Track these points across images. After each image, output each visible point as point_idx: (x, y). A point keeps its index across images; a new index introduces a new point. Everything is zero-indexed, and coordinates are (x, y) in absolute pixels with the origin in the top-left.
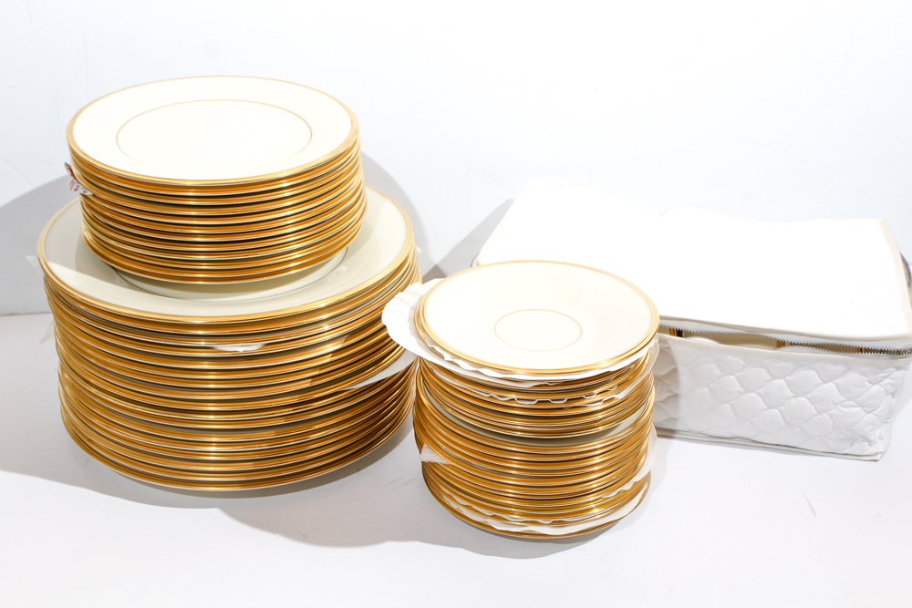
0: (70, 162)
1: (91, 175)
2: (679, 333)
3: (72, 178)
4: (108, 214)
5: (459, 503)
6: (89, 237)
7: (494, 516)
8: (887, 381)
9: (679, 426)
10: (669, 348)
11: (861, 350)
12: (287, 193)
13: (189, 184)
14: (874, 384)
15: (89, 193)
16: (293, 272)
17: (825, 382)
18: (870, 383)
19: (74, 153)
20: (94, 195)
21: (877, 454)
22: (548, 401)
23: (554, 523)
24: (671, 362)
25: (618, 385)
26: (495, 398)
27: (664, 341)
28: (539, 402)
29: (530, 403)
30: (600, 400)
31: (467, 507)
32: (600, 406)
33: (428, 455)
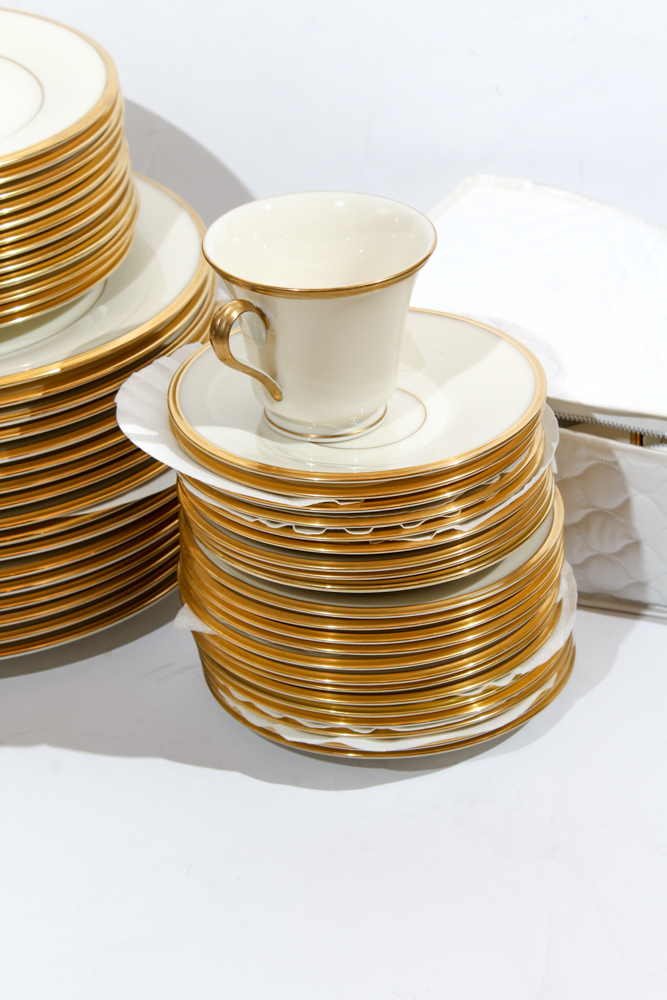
2: (639, 439)
5: (236, 698)
7: (285, 720)
9: (651, 596)
10: (616, 463)
16: (20, 320)
22: (343, 531)
23: (376, 732)
24: (623, 486)
25: (463, 510)
26: (264, 525)
27: (609, 451)
28: (328, 531)
29: (312, 531)
30: (431, 533)
31: (248, 705)
32: (428, 541)
33: (186, 620)
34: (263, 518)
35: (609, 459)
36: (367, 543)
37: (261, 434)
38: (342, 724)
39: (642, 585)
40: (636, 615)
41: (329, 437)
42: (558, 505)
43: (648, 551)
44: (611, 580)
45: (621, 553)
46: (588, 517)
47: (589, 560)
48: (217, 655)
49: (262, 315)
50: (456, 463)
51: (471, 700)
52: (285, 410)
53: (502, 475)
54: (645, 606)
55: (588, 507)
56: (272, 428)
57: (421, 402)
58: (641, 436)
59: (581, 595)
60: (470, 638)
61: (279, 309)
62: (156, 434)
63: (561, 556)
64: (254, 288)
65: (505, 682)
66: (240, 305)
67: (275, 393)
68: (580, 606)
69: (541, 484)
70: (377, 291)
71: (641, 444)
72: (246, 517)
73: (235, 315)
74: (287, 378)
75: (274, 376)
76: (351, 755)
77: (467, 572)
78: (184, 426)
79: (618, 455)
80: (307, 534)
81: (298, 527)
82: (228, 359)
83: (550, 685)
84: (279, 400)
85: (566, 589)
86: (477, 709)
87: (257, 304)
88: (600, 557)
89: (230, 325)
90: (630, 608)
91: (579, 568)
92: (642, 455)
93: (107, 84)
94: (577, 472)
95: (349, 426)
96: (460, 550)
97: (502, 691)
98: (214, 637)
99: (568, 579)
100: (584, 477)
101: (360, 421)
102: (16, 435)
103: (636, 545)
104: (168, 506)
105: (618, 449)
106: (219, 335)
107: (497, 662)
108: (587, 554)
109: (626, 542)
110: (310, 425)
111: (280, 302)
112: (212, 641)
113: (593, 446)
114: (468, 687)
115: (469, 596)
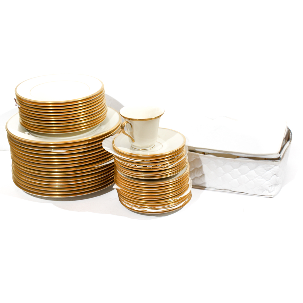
0: (16, 98)
1: (21, 101)
2: (204, 153)
3: (16, 103)
4: (26, 113)
5: (125, 202)
6: (21, 121)
7: (135, 206)
8: (272, 170)
9: (206, 185)
10: (200, 158)
11: (265, 159)
12: (81, 105)
13: (50, 103)
14: (267, 171)
15: (19, 106)
16: (83, 130)
17: (251, 170)
18: (266, 170)
19: (17, 96)
20: (21, 107)
21: (271, 195)
22: (146, 166)
23: (153, 208)
24: (201, 163)
25: (170, 163)
26: (131, 165)
27: (198, 156)
28: (143, 166)
29: (140, 167)
30: (163, 167)
31: (128, 203)
32: (163, 169)
33: (115, 186)
34: (131, 164)
35: (198, 157)
36: (151, 169)
37: (130, 149)
38: (146, 206)
39: (204, 183)
40: (204, 189)
41: (144, 150)
42: (188, 165)
43: (206, 176)
44: (199, 182)
45: (201, 177)
46: (194, 169)
47: (195, 178)
48: (122, 193)
49: (131, 125)
50: (168, 153)
51: (171, 202)
52: (135, 144)
53: (177, 157)
54: (205, 187)
55: (194, 167)
56: (132, 148)
57: (161, 144)
58: (205, 153)
59: (193, 185)
60: (171, 189)
61: (134, 123)
62: (110, 149)
63: (189, 175)
64: (129, 119)
65: (178, 199)
66: (126, 122)
67: (133, 140)
68: (192, 188)
69: (185, 159)
70: (153, 120)
71: (205, 154)
72: (127, 164)
73: (125, 124)
74: (136, 138)
75: (133, 137)
76: (148, 213)
77: (170, 175)
78: (115, 147)
79: (200, 156)
80: (139, 167)
81: (137, 166)
82: (124, 133)
83: (187, 200)
84: (134, 142)
85: (190, 182)
86: (172, 204)
87: (130, 123)
88: (197, 178)
89: (124, 126)
90: (203, 188)
91: (193, 180)
92: (205, 156)
93: (102, 86)
94: (192, 160)
95: (147, 148)
96: (169, 171)
97: (178, 201)
98: (121, 190)
99: (190, 180)
100: (193, 161)
101: (150, 147)
102: (83, 151)
103: (203, 175)
104: (112, 166)
105: (200, 155)
106: (122, 128)
107: (176, 194)
108: (194, 177)
109: (201, 174)
110: (140, 147)
111: (134, 122)
112: (120, 190)
113: (195, 155)
114: (170, 199)
115: (170, 181)
